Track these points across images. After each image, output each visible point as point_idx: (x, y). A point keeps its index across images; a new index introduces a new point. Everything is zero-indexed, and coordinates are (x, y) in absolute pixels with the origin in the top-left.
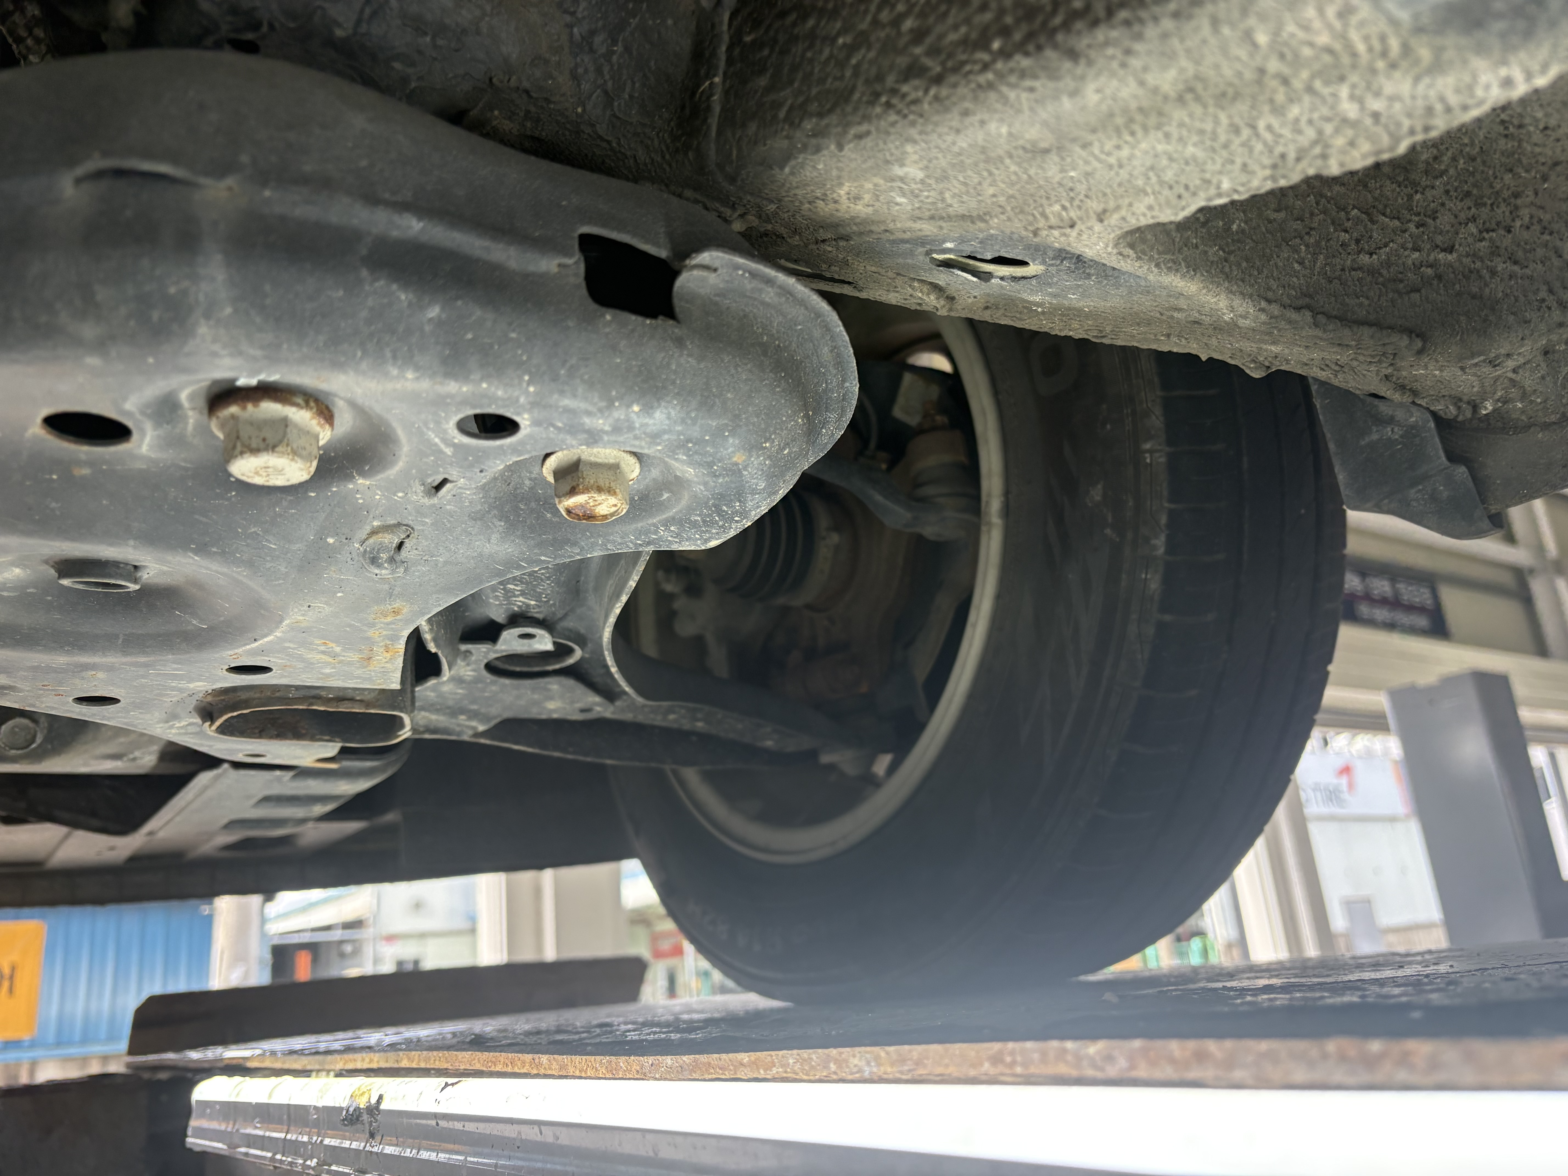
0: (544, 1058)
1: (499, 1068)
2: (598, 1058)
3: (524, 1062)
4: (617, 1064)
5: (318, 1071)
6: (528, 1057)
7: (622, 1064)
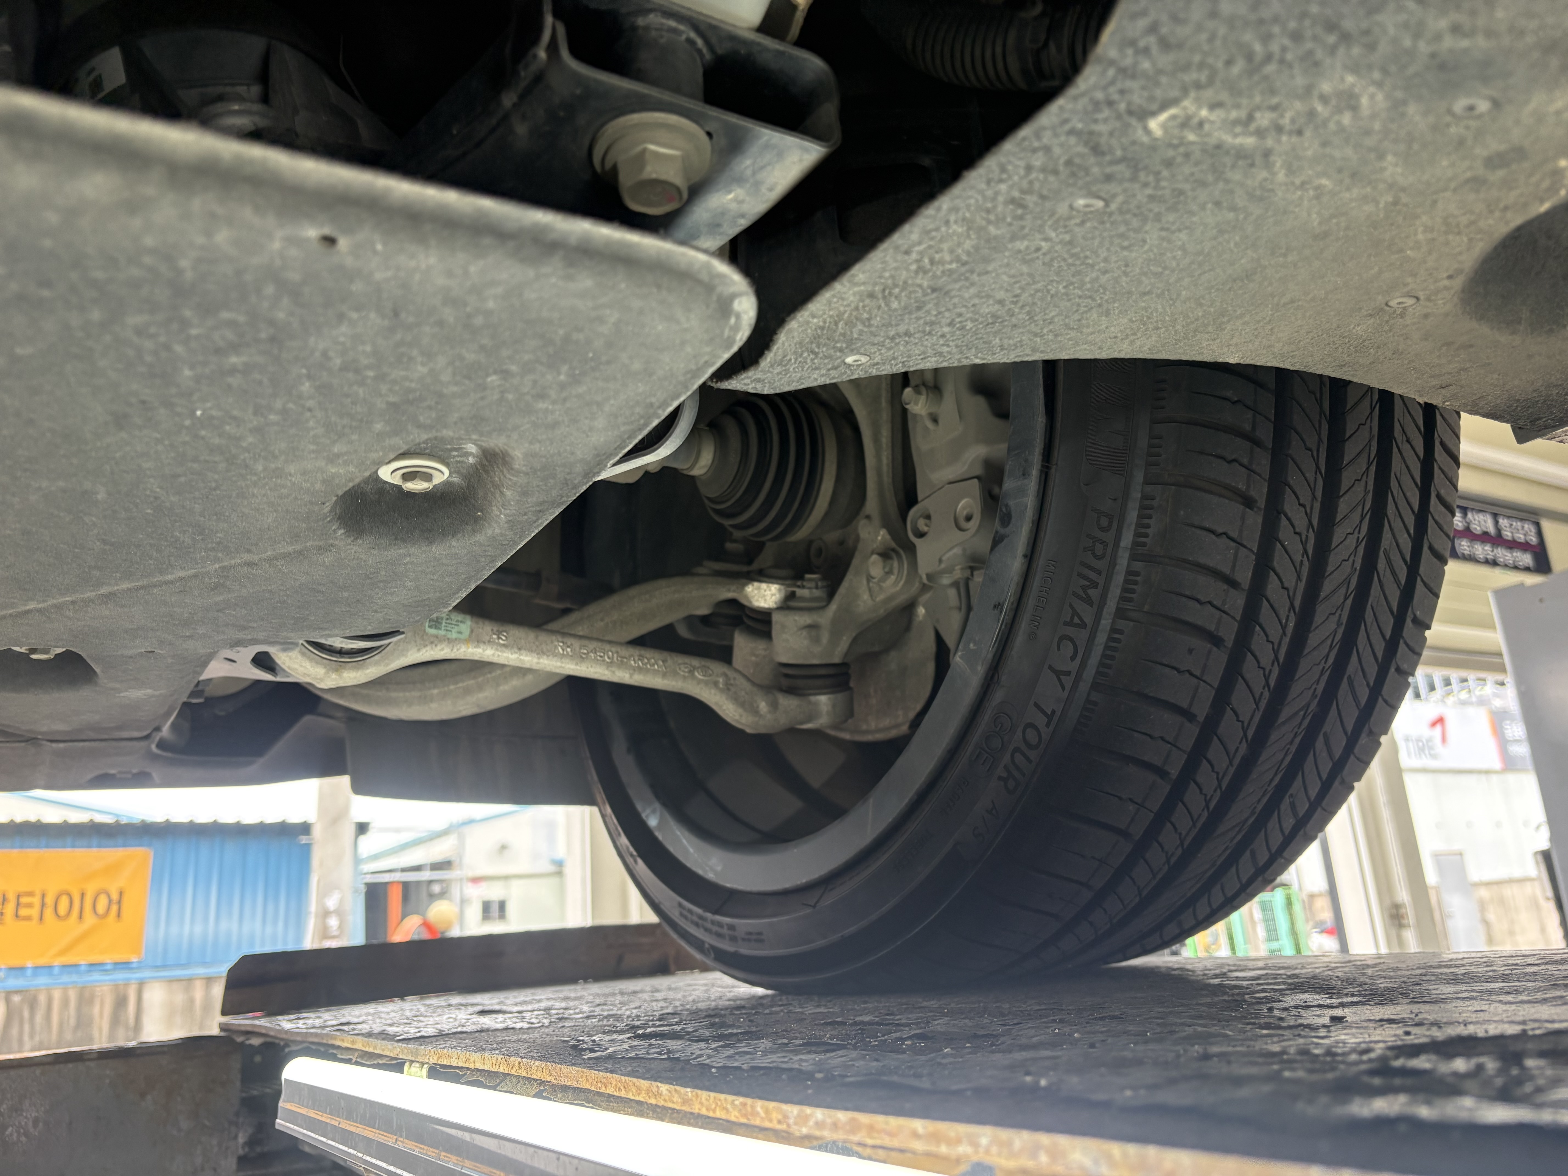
0: (664, 1088)
1: (610, 1091)
2: (730, 1098)
3: (639, 1089)
4: (752, 1107)
5: (412, 1062)
6: (645, 1084)
7: (759, 1109)
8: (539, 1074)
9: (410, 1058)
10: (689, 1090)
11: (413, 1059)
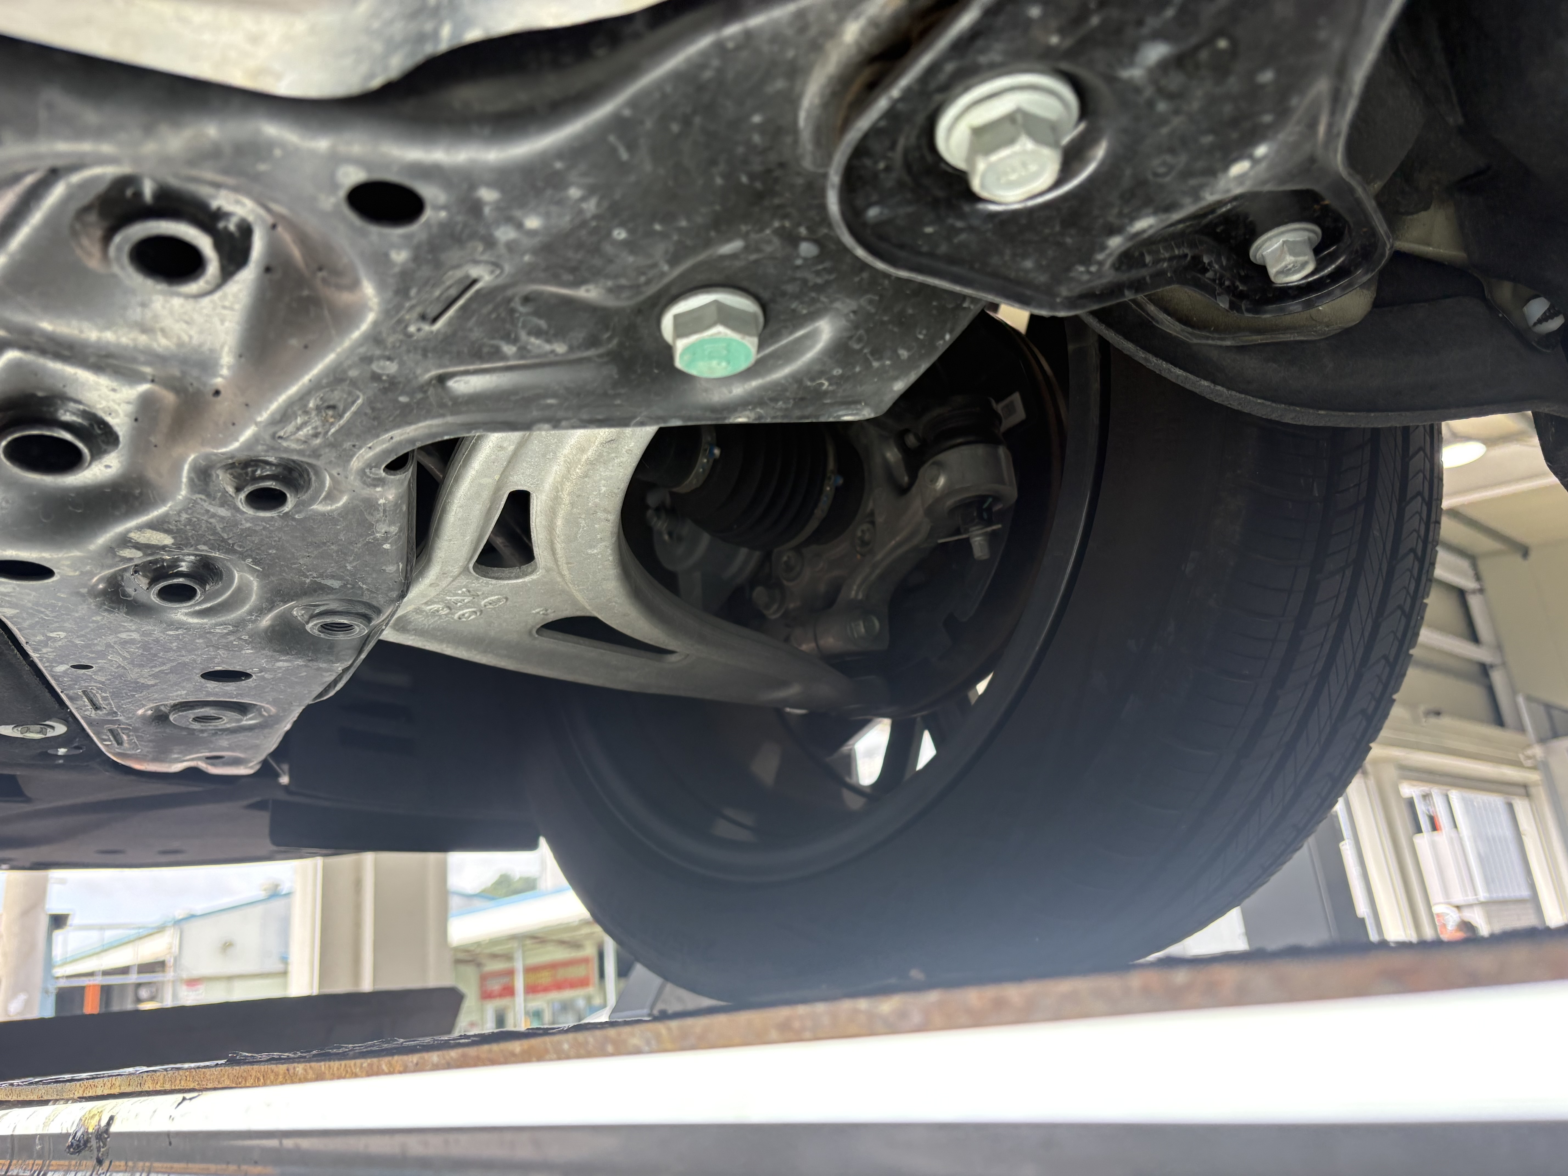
8: (183, 1082)
9: (55, 1097)
10: (322, 1064)
11: (58, 1097)
